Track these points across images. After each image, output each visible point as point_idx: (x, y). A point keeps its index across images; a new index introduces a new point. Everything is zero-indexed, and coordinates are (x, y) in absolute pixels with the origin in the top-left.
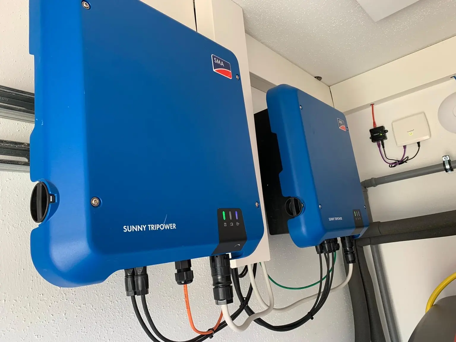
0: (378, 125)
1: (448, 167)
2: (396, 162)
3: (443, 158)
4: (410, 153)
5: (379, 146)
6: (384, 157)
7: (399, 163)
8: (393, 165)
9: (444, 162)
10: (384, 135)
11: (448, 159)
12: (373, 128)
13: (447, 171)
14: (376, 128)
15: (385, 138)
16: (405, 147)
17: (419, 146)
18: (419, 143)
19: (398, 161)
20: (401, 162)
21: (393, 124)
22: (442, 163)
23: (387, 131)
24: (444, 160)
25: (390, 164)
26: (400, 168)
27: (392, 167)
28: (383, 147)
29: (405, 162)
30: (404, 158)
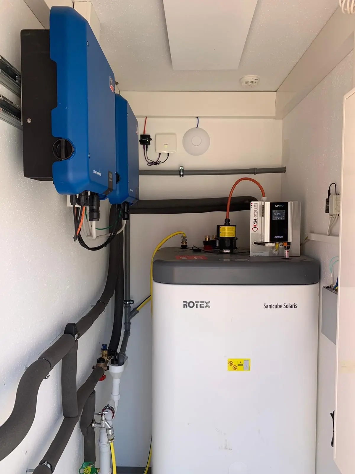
0: (147, 133)
1: (182, 173)
2: (152, 163)
3: (180, 167)
4: (162, 159)
5: (144, 149)
6: (146, 157)
7: (154, 164)
8: (150, 164)
9: (180, 170)
10: (150, 142)
11: (183, 169)
12: (143, 134)
13: (180, 176)
14: (145, 135)
15: (149, 144)
16: (160, 154)
17: (168, 156)
18: (168, 154)
19: (154, 162)
20: (156, 163)
21: (157, 136)
22: (179, 170)
23: (151, 140)
24: (181, 169)
25: (149, 163)
26: (154, 167)
27: (149, 165)
28: (147, 150)
29: (158, 164)
30: (158, 161)
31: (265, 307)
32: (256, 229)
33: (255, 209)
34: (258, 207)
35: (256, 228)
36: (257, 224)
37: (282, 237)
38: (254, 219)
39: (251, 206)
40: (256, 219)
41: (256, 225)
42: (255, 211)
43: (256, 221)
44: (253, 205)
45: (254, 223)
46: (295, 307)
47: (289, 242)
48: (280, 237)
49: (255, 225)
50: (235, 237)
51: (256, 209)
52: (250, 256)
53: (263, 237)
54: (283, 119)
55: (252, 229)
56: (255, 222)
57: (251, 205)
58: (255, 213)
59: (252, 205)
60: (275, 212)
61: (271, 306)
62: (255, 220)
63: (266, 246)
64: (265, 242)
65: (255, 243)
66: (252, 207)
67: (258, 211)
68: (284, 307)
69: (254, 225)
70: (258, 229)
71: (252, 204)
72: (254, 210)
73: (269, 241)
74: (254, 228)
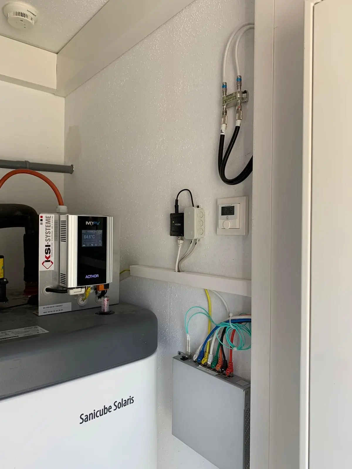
31: (82, 421)
32: (50, 263)
33: (48, 227)
34: (53, 223)
35: (49, 261)
36: (51, 254)
37: (97, 276)
38: (46, 246)
39: (40, 222)
40: (49, 246)
41: (49, 257)
42: (48, 231)
43: (49, 249)
44: (44, 219)
45: (47, 253)
46: (132, 401)
47: (108, 283)
48: (94, 276)
49: (48, 255)
50: (3, 279)
51: (50, 227)
52: (38, 315)
53: (64, 277)
54: (65, 97)
55: (43, 264)
56: (48, 251)
57: (40, 218)
58: (48, 235)
59: (42, 220)
60: (86, 234)
61: (94, 415)
62: (47, 248)
63: (69, 295)
64: (69, 287)
65: (48, 290)
66: (42, 224)
67: (52, 230)
68: (115, 408)
69: (46, 257)
70: (52, 263)
71: (42, 217)
72: (46, 229)
73: (76, 286)
74: (46, 261)
